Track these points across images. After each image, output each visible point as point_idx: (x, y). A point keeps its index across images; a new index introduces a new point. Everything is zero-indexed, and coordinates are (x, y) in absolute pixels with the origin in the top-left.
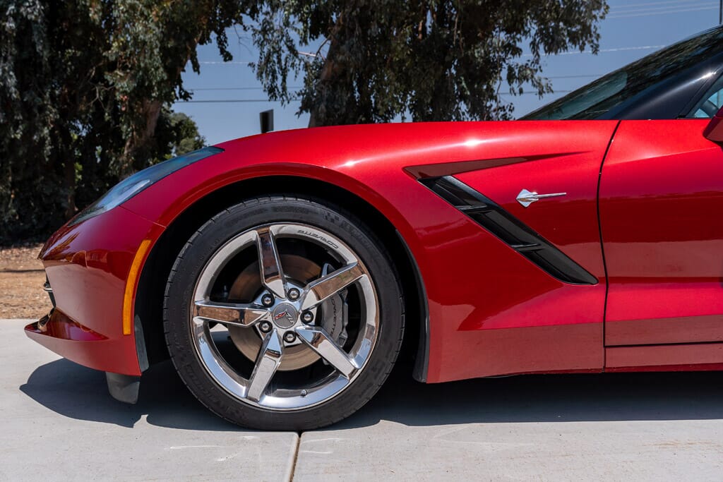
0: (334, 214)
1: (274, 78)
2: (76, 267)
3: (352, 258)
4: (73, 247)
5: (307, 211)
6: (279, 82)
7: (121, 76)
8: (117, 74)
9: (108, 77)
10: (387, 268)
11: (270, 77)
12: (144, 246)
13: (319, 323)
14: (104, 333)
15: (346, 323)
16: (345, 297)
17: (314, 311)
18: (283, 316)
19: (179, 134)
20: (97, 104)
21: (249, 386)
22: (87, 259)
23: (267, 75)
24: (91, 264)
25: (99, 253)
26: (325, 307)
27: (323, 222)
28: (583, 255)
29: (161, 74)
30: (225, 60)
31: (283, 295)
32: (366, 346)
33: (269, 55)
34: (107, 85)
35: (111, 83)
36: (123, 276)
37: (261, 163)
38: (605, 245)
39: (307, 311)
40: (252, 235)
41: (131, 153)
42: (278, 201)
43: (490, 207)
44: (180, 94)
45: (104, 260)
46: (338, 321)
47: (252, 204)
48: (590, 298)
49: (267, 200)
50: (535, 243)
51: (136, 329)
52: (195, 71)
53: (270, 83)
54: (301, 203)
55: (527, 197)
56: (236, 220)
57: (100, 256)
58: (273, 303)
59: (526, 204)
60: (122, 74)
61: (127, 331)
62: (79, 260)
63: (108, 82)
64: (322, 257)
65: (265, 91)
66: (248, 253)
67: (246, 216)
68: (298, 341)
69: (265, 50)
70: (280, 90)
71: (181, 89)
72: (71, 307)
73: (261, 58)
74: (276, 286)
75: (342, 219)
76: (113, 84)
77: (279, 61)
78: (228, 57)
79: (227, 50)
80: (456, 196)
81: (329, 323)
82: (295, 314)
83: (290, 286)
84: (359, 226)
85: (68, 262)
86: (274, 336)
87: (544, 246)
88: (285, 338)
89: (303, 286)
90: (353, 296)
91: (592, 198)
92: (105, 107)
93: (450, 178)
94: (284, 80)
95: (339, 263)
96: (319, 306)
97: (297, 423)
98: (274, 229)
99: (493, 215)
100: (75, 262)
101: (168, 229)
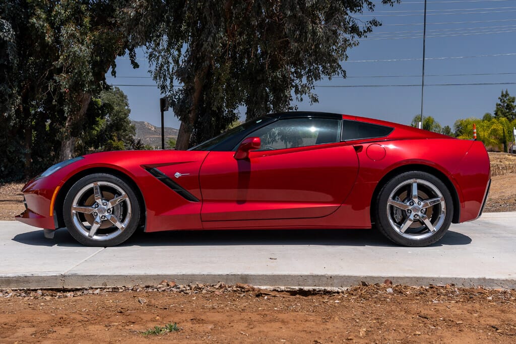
0: (118, 179)
1: (165, 80)
2: (35, 195)
3: (123, 193)
4: (34, 188)
5: (109, 178)
6: (168, 82)
7: (64, 77)
8: (62, 76)
9: (56, 77)
10: (134, 196)
11: (162, 79)
12: (58, 188)
13: (113, 213)
14: (44, 216)
15: (122, 213)
16: (122, 205)
17: (111, 209)
18: (101, 211)
19: (103, 112)
20: (49, 94)
21: (89, 232)
22: (39, 192)
23: (160, 78)
24: (41, 194)
25: (43, 190)
26: (115, 208)
27: (115, 182)
28: (194, 192)
29: (91, 77)
30: (134, 68)
31: (101, 204)
32: (127, 221)
33: (162, 66)
34: (55, 82)
35: (58, 81)
36: (51, 199)
37: (101, 162)
38: (202, 190)
39: (109, 209)
40: (92, 185)
41: (70, 125)
42: (100, 174)
43: (167, 178)
44: (104, 86)
45: (45, 192)
46: (119, 212)
47: (93, 175)
48: (196, 206)
49: (97, 174)
50: (181, 189)
51: (54, 214)
52: (112, 75)
53: (161, 83)
54: (108, 175)
55: (178, 175)
56: (87, 181)
57: (43, 191)
58: (98, 206)
59: (177, 177)
60: (65, 76)
61: (51, 215)
62: (36, 193)
63: (56, 80)
64: (115, 192)
65: (158, 88)
66: (90, 191)
67: (91, 179)
68: (106, 219)
69: (160, 62)
70: (169, 88)
71: (105, 83)
72: (33, 207)
73: (157, 67)
74: (99, 201)
75: (120, 180)
76: (59, 82)
77: (168, 70)
78: (136, 66)
79: (135, 61)
80: (156, 174)
81: (116, 213)
82: (105, 210)
83: (104, 201)
84: (127, 183)
85: (32, 193)
86: (98, 217)
87: (183, 190)
88: (101, 218)
89: (108, 201)
90: (124, 204)
91: (198, 175)
92: (54, 95)
93: (155, 169)
94: (172, 82)
95: (120, 194)
96: (113, 207)
97: (105, 244)
98: (99, 183)
99: (168, 180)
100: (35, 193)
101: (66, 182)
